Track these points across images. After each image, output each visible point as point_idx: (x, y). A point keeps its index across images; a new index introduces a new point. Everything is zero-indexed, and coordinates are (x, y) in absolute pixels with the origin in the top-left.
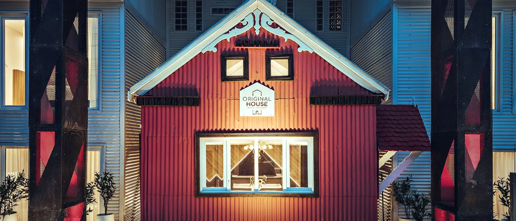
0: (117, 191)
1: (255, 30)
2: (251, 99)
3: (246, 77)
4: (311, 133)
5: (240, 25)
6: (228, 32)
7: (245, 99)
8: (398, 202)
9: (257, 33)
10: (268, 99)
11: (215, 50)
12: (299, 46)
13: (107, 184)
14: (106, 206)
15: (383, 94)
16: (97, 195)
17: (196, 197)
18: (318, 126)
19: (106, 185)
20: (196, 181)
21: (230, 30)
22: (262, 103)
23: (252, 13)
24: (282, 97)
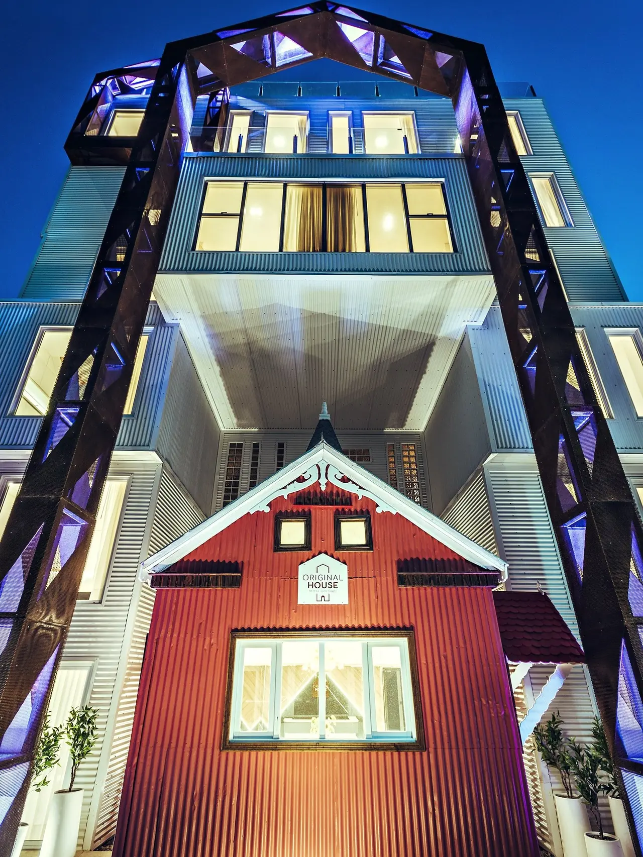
0: (99, 743)
1: (320, 484)
2: (314, 578)
3: (308, 546)
4: (403, 631)
5: (301, 478)
6: (285, 487)
7: (306, 577)
8: (547, 764)
9: (323, 488)
10: (338, 578)
11: (267, 510)
12: (377, 506)
13: (85, 728)
14: (75, 773)
15: (498, 570)
16: (64, 750)
17: (220, 751)
18: (413, 621)
19: (82, 730)
20: (224, 719)
21: (288, 485)
22: (330, 584)
23: (317, 465)
24: (359, 575)
